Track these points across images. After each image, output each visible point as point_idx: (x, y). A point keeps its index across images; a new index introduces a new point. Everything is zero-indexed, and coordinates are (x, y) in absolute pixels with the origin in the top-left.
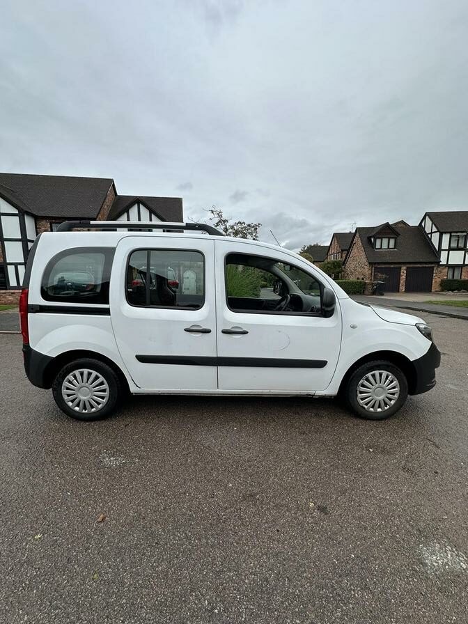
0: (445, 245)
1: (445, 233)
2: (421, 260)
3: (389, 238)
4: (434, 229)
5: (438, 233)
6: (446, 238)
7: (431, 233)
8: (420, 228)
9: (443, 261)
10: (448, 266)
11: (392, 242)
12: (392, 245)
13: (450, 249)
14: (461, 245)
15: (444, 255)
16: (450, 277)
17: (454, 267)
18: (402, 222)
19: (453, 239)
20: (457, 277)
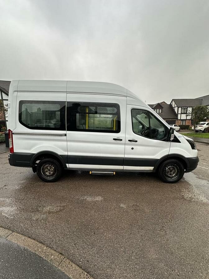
0: (180, 112)
1: (180, 107)
2: (171, 118)
3: (159, 109)
4: (176, 106)
5: (177, 107)
6: (180, 109)
7: (175, 107)
8: (171, 105)
9: (179, 118)
10: (181, 120)
11: (160, 110)
12: (160, 112)
13: (181, 113)
14: (185, 112)
15: (179, 116)
16: (182, 124)
17: (183, 120)
18: (164, 102)
19: (182, 109)
20: (184, 124)
